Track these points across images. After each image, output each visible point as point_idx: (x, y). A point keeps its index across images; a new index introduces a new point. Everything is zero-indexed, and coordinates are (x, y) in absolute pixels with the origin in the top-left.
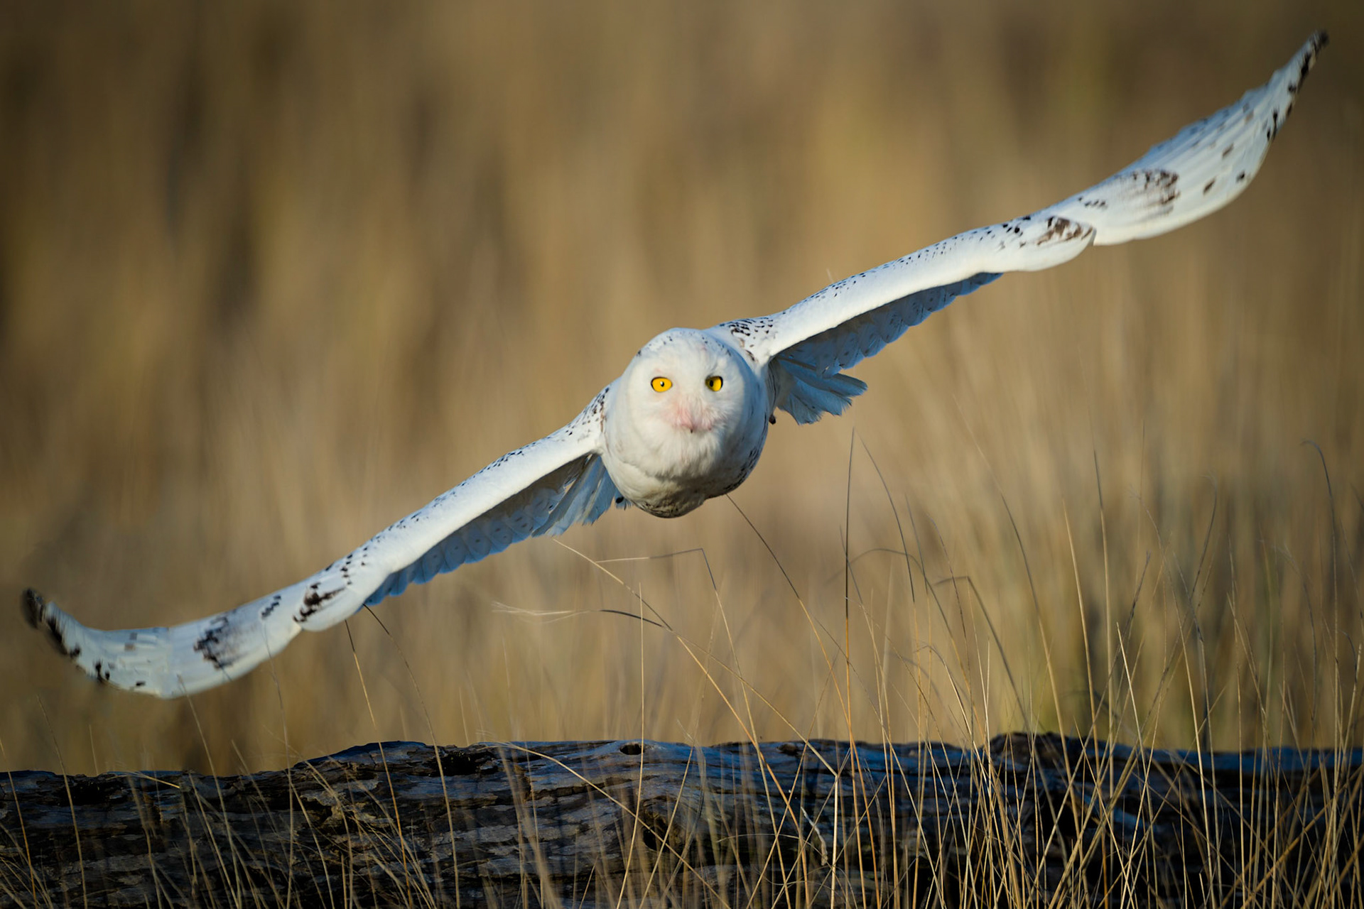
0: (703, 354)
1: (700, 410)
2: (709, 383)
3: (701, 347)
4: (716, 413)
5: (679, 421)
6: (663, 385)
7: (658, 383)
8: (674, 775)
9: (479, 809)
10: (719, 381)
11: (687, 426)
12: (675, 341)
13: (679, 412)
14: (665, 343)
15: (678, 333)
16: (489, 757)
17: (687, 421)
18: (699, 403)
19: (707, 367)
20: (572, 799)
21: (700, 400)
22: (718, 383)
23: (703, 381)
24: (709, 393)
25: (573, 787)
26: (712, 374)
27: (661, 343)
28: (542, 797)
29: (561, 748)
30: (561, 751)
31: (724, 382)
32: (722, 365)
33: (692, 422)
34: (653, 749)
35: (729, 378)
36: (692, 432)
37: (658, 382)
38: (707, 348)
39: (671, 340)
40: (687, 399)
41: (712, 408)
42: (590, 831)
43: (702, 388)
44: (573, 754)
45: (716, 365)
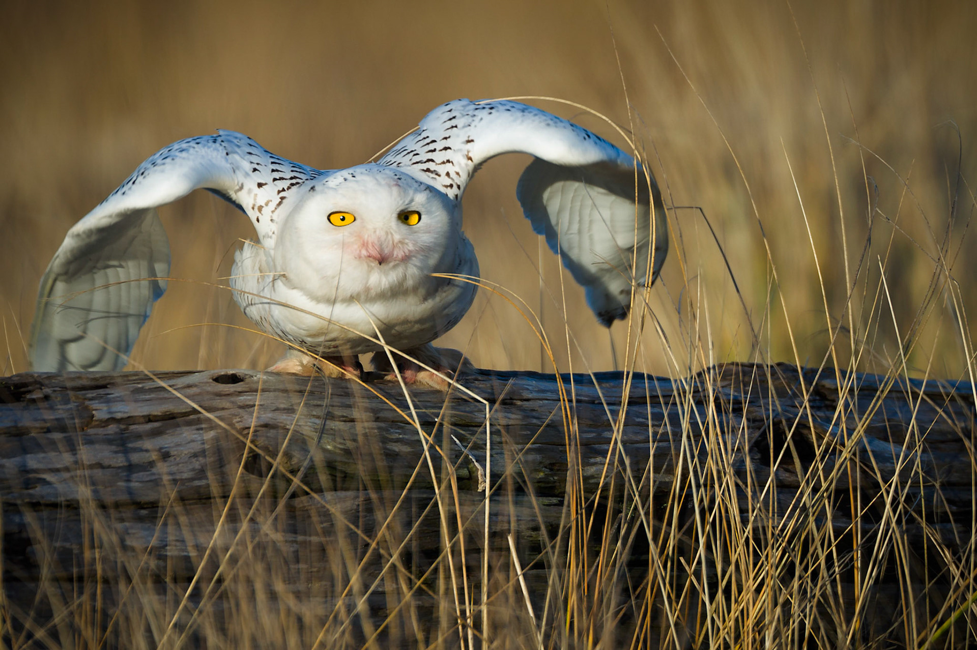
0: (395, 190)
1: (391, 242)
2: (403, 217)
3: (393, 183)
4: (410, 245)
5: (364, 252)
6: (343, 219)
7: (336, 218)
8: (284, 403)
9: (25, 436)
10: (416, 217)
11: (375, 258)
12: (358, 178)
13: (365, 245)
14: (345, 180)
15: (364, 170)
16: (38, 386)
17: (374, 253)
18: (390, 236)
19: (401, 202)
20: (149, 426)
21: (392, 234)
22: (414, 219)
23: (395, 215)
24: (403, 227)
25: (150, 415)
26: (407, 209)
27: (342, 180)
28: (107, 426)
29: (134, 378)
30: (134, 380)
31: (423, 217)
32: (420, 200)
33: (381, 255)
34: (255, 378)
35: (429, 213)
36: (380, 264)
37: (339, 217)
38: (401, 184)
39: (354, 177)
40: (375, 232)
41: (407, 241)
42: (172, 459)
43: (394, 223)
44: (149, 384)
45: (412, 201)
